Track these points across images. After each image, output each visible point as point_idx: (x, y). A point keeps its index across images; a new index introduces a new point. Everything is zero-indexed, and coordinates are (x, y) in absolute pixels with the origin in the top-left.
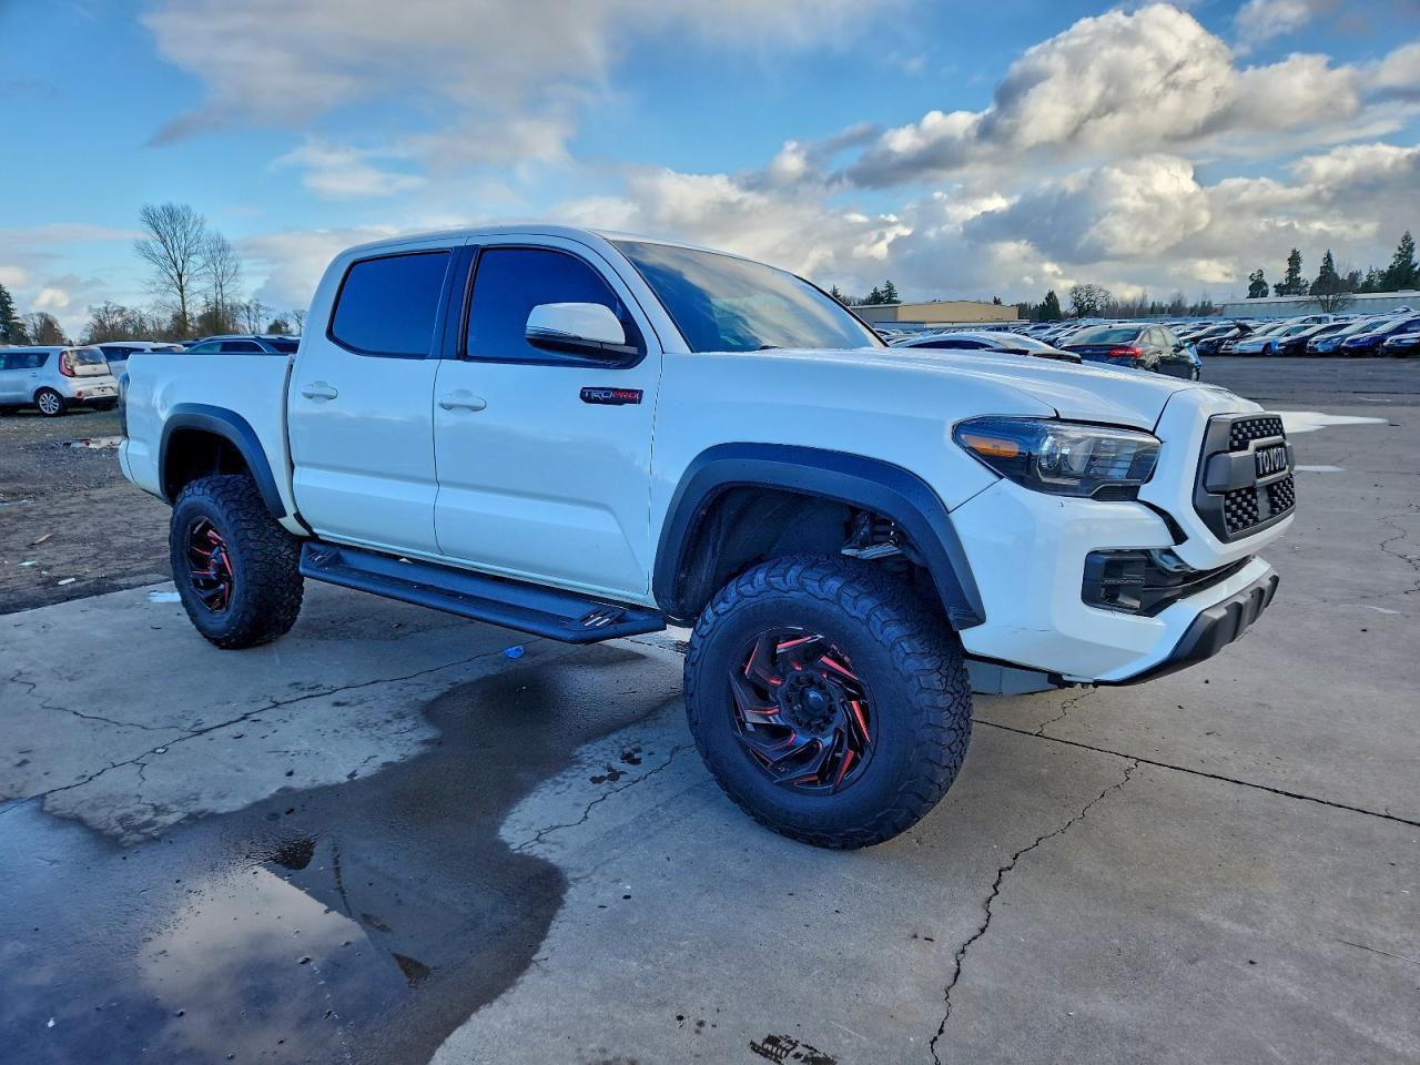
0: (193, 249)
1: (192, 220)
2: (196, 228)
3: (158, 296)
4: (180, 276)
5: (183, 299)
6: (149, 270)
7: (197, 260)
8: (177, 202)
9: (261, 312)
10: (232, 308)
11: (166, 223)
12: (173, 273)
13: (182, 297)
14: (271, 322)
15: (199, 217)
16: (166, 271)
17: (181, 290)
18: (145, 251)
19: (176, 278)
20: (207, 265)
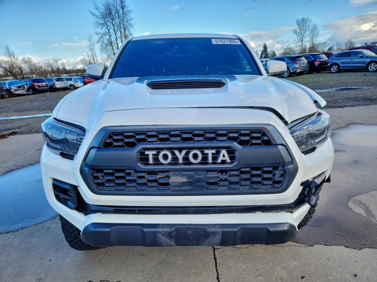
0: (307, 29)
1: (308, 21)
2: (309, 23)
3: (296, 44)
4: (302, 37)
5: (302, 44)
6: (295, 37)
7: (308, 32)
8: (305, 17)
9: (326, 45)
10: (318, 45)
11: (302, 23)
12: (301, 37)
13: (302, 43)
14: (329, 48)
15: (310, 20)
16: (299, 37)
17: (302, 42)
18: (295, 32)
19: (301, 38)
20: (310, 33)
